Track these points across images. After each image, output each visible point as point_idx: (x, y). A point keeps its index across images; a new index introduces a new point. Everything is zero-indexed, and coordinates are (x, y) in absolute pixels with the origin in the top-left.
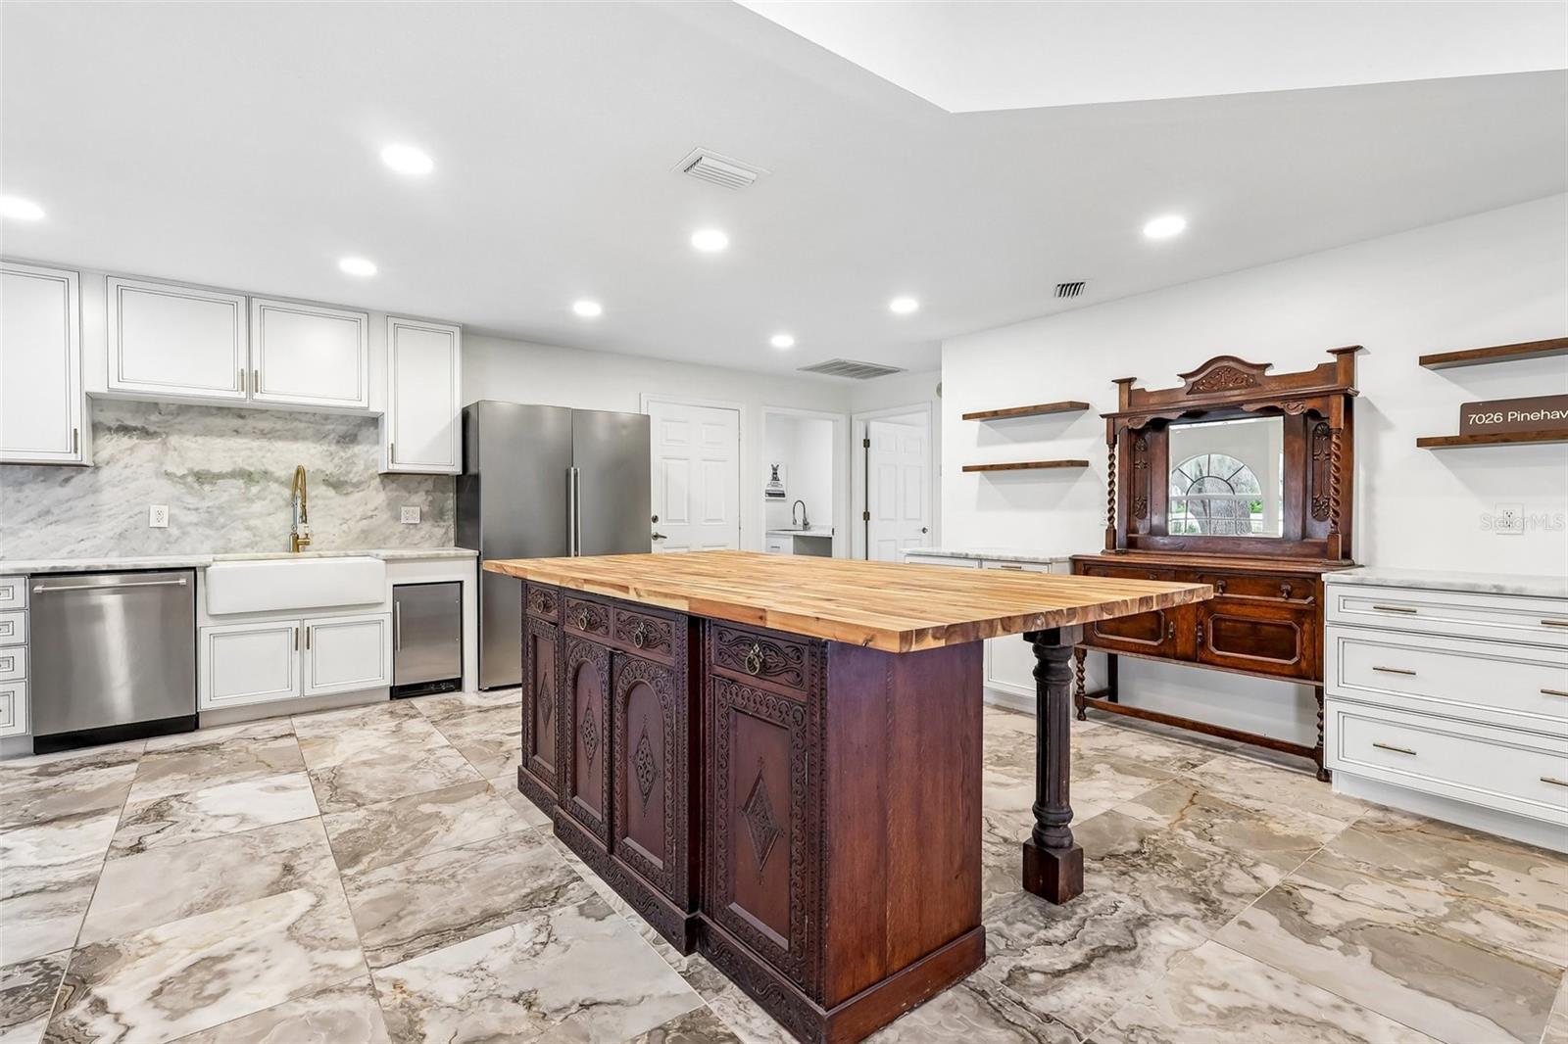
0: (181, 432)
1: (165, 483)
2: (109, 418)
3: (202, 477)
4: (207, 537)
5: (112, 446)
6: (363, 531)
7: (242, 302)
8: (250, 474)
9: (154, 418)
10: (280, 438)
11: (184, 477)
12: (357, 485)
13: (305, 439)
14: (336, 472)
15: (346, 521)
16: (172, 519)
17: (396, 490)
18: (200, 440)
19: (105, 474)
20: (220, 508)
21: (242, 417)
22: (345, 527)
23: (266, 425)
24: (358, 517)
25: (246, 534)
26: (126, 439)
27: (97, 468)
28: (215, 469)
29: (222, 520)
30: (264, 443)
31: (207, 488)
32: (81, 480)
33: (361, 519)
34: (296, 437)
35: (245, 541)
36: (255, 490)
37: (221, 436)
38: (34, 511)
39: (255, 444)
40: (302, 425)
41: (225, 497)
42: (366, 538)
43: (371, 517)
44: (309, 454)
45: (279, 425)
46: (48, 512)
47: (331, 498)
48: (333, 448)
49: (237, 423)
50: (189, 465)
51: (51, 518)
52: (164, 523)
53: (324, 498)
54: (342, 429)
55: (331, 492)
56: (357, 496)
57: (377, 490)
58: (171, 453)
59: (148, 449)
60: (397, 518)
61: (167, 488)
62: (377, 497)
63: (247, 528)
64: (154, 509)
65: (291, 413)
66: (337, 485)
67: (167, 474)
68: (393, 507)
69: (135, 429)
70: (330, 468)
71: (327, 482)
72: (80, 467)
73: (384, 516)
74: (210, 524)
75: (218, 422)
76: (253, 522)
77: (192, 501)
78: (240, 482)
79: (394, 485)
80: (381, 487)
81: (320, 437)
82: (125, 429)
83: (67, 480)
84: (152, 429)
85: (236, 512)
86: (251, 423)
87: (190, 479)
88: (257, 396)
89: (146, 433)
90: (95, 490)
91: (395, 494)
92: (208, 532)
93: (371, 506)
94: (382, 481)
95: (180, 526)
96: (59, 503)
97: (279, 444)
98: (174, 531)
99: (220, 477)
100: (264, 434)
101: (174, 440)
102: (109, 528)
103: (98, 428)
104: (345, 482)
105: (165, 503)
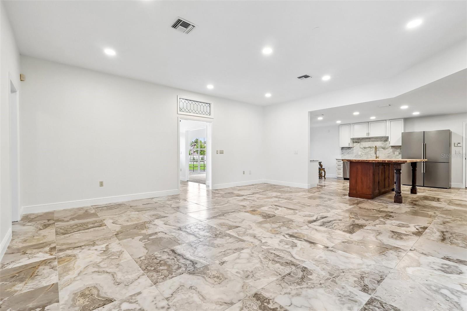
0: (362, 142)
1: (361, 149)
2: (355, 141)
3: (365, 148)
5: (355, 144)
6: (388, 156)
7: (367, 123)
8: (371, 147)
9: (359, 140)
12: (387, 148)
13: (379, 141)
14: (384, 146)
15: (385, 154)
16: (361, 154)
18: (365, 143)
19: (354, 148)
21: (370, 139)
23: (373, 140)
27: (353, 147)
28: (367, 147)
29: (367, 154)
30: (373, 142)
31: (365, 149)
32: (352, 149)
33: (388, 154)
34: (377, 141)
35: (370, 157)
36: (371, 149)
37: (367, 142)
38: (347, 153)
39: (372, 143)
40: (378, 139)
41: (368, 151)
43: (390, 154)
44: (379, 144)
45: (375, 139)
46: (348, 153)
48: (383, 142)
49: (369, 140)
50: (363, 146)
52: (360, 154)
53: (382, 150)
54: (385, 139)
55: (383, 150)
56: (387, 150)
58: (361, 145)
59: (359, 144)
60: (394, 154)
62: (391, 150)
63: (371, 155)
64: (359, 152)
66: (384, 148)
67: (361, 148)
68: (394, 152)
69: (357, 142)
70: (383, 146)
71: (382, 148)
72: (352, 147)
73: (392, 153)
74: (366, 154)
75: (367, 140)
76: (371, 154)
77: (363, 151)
78: (369, 148)
79: (394, 148)
80: (391, 148)
81: (381, 141)
82: (356, 142)
83: (350, 149)
84: (359, 142)
85: (369, 153)
86: (371, 140)
87: (363, 148)
88: (369, 136)
91: (394, 150)
92: (365, 156)
93: (389, 152)
95: (362, 155)
96: (350, 152)
97: (375, 143)
98: (361, 155)
99: (367, 148)
100: (373, 141)
101: (362, 143)
102: (354, 155)
103: (353, 142)
104: (385, 148)
105: (360, 152)
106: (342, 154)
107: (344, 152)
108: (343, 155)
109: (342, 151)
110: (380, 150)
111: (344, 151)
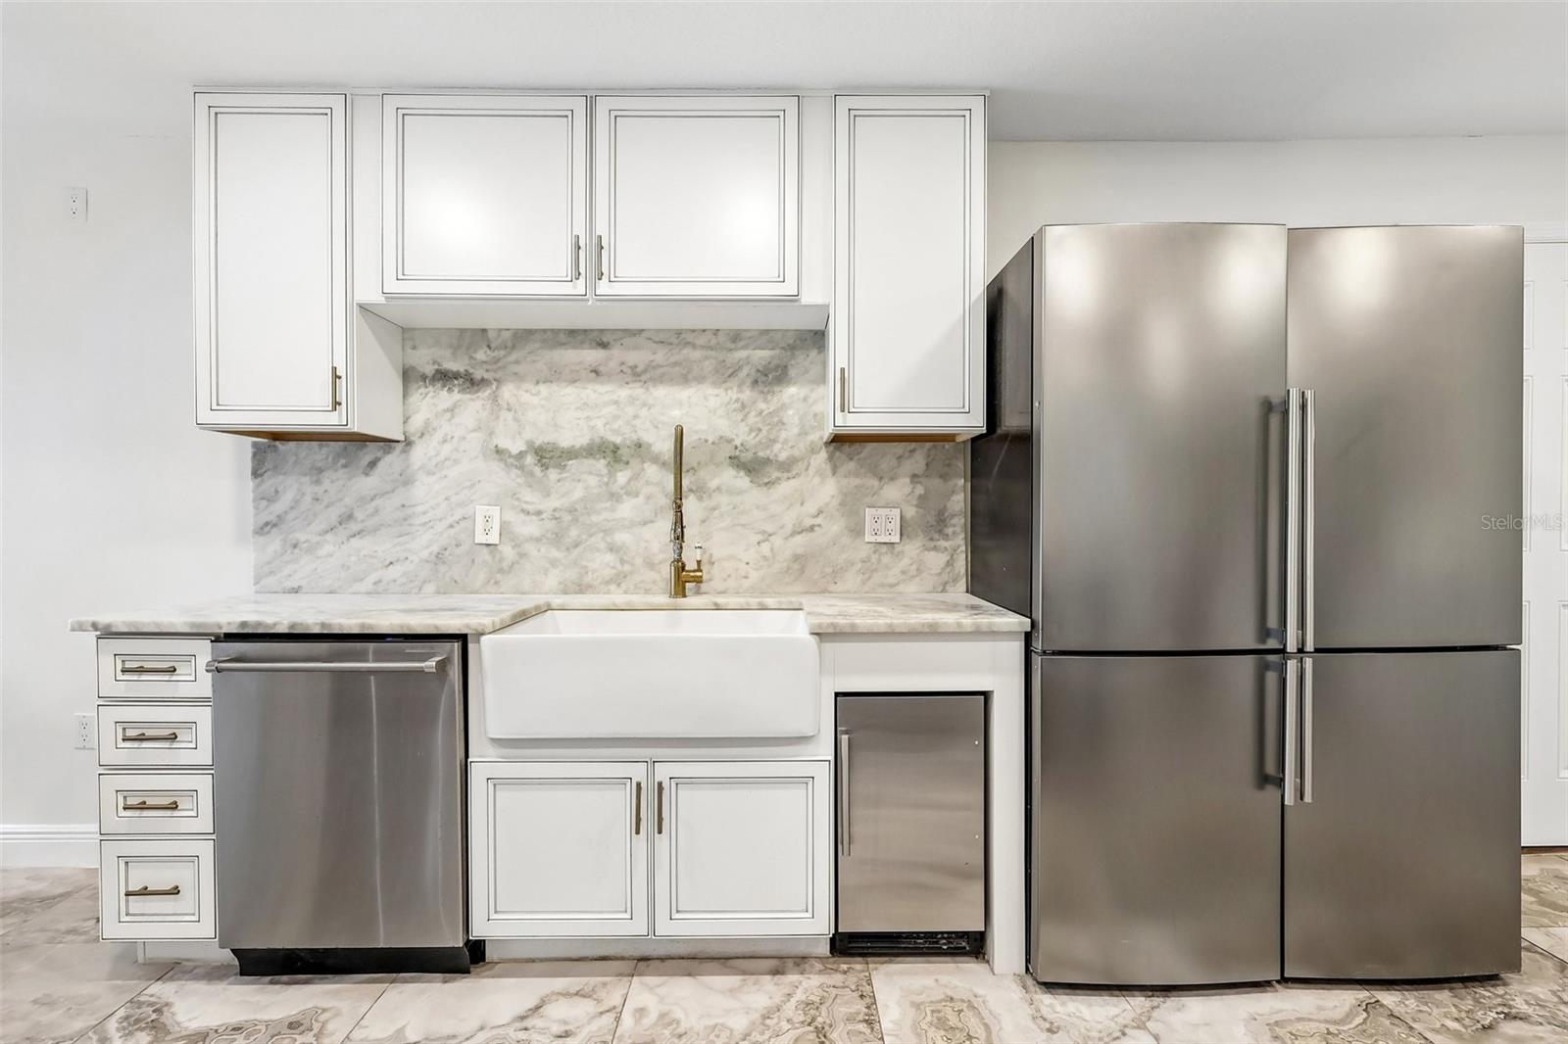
0: (518, 377)
1: (496, 466)
2: (424, 359)
3: (547, 456)
4: (554, 563)
5: (431, 402)
6: (796, 558)
7: (579, 105)
8: (616, 449)
9: (481, 355)
10: (661, 380)
11: (521, 455)
12: (786, 466)
13: (701, 380)
14: (751, 440)
15: (767, 537)
16: (504, 529)
17: (857, 475)
18: (543, 389)
19: (419, 453)
20: (572, 510)
21: (604, 345)
22: (765, 548)
23: (638, 357)
24: (789, 529)
25: (609, 558)
26: (444, 392)
27: (408, 443)
28: (567, 439)
29: (574, 533)
30: (637, 390)
31: (553, 474)
32: (391, 462)
33: (794, 533)
34: (686, 376)
35: (608, 573)
36: (622, 477)
37: (573, 381)
38: (334, 514)
39: (624, 393)
40: (697, 354)
41: (578, 493)
42: (802, 570)
43: (812, 528)
45: (660, 356)
46: (350, 517)
47: (740, 492)
48: (747, 394)
49: (592, 356)
50: (528, 434)
51: (354, 527)
52: (494, 539)
53: (732, 492)
54: (762, 356)
55: (742, 481)
56: (785, 487)
57: (820, 473)
58: (505, 415)
59: (473, 407)
60: (857, 531)
61: (500, 477)
62: (822, 488)
63: (611, 549)
64: (481, 511)
65: (679, 333)
66: (753, 466)
67: (498, 451)
68: (851, 507)
69: (456, 376)
70: (741, 435)
71: (736, 462)
72: (388, 443)
73: (835, 527)
74: (556, 538)
75: (570, 357)
76: (621, 537)
77: (531, 498)
78: (601, 464)
79: (852, 465)
80: (828, 468)
81: (726, 374)
82: (444, 377)
83: (373, 464)
84: (478, 374)
85: (594, 518)
86: (616, 353)
87: (530, 459)
88: (604, 288)
89: (471, 383)
90: (406, 480)
91: (855, 482)
92: (555, 553)
93: (811, 507)
94: (831, 458)
95: (516, 543)
96: (364, 501)
97: (661, 392)
98: (508, 551)
99: (572, 454)
100: (637, 374)
101: (508, 392)
102: (423, 544)
103: (409, 376)
104: (767, 461)
105: (496, 502)
106: (264, 529)
107: (287, 499)
108: (274, 543)
109: (270, 482)
110: (713, 484)
111: (292, 487)
